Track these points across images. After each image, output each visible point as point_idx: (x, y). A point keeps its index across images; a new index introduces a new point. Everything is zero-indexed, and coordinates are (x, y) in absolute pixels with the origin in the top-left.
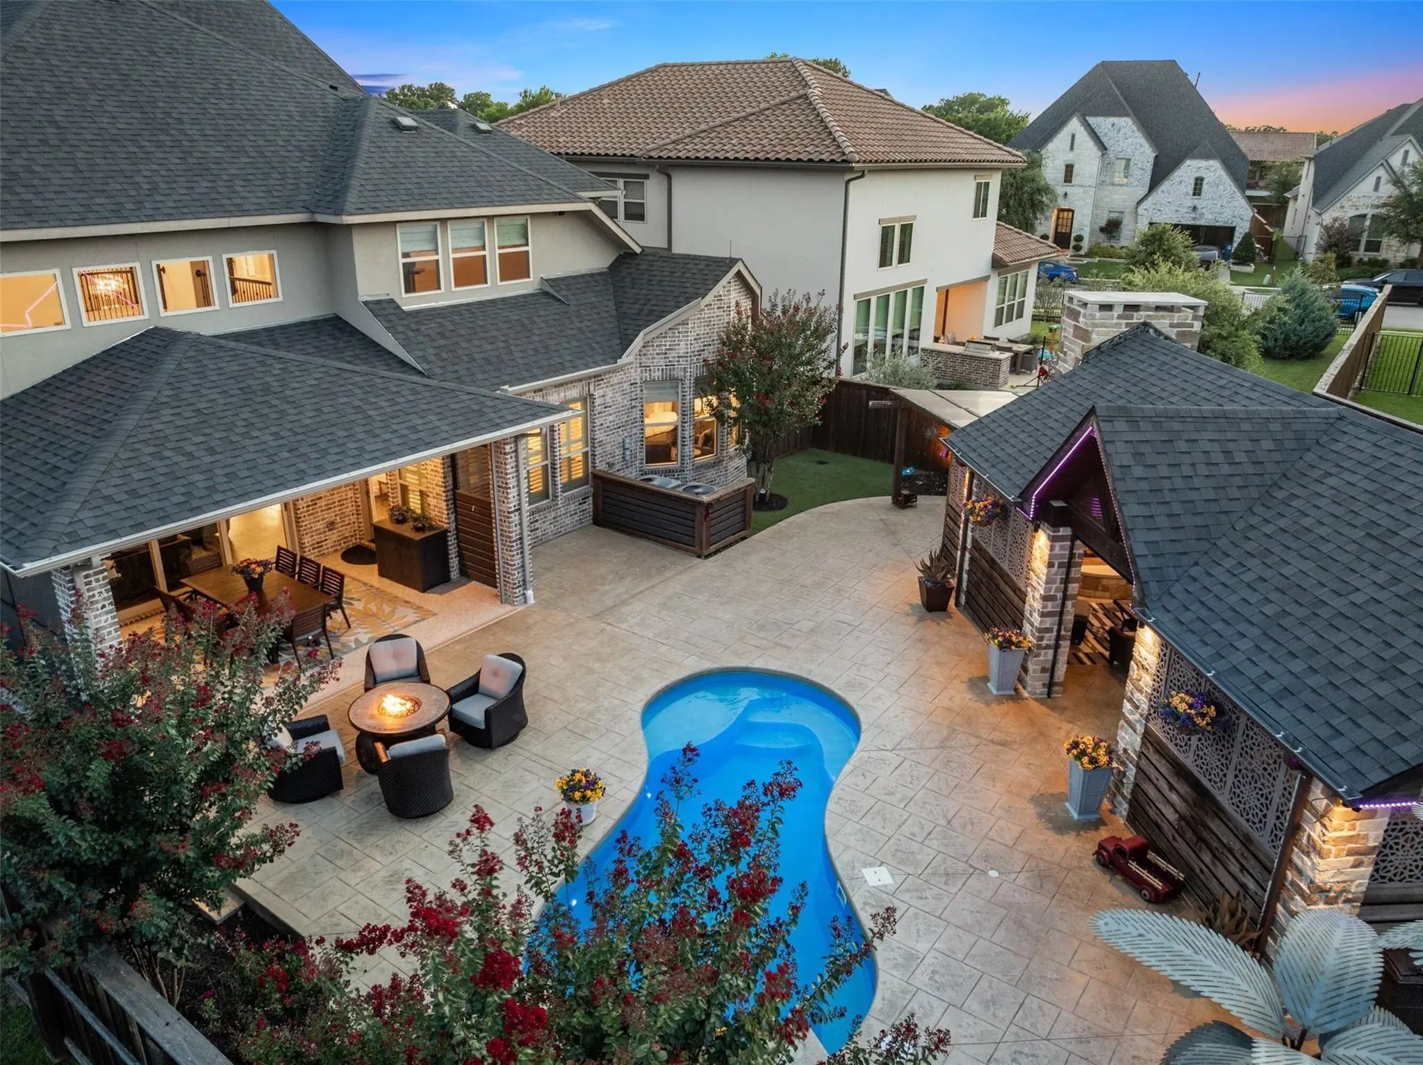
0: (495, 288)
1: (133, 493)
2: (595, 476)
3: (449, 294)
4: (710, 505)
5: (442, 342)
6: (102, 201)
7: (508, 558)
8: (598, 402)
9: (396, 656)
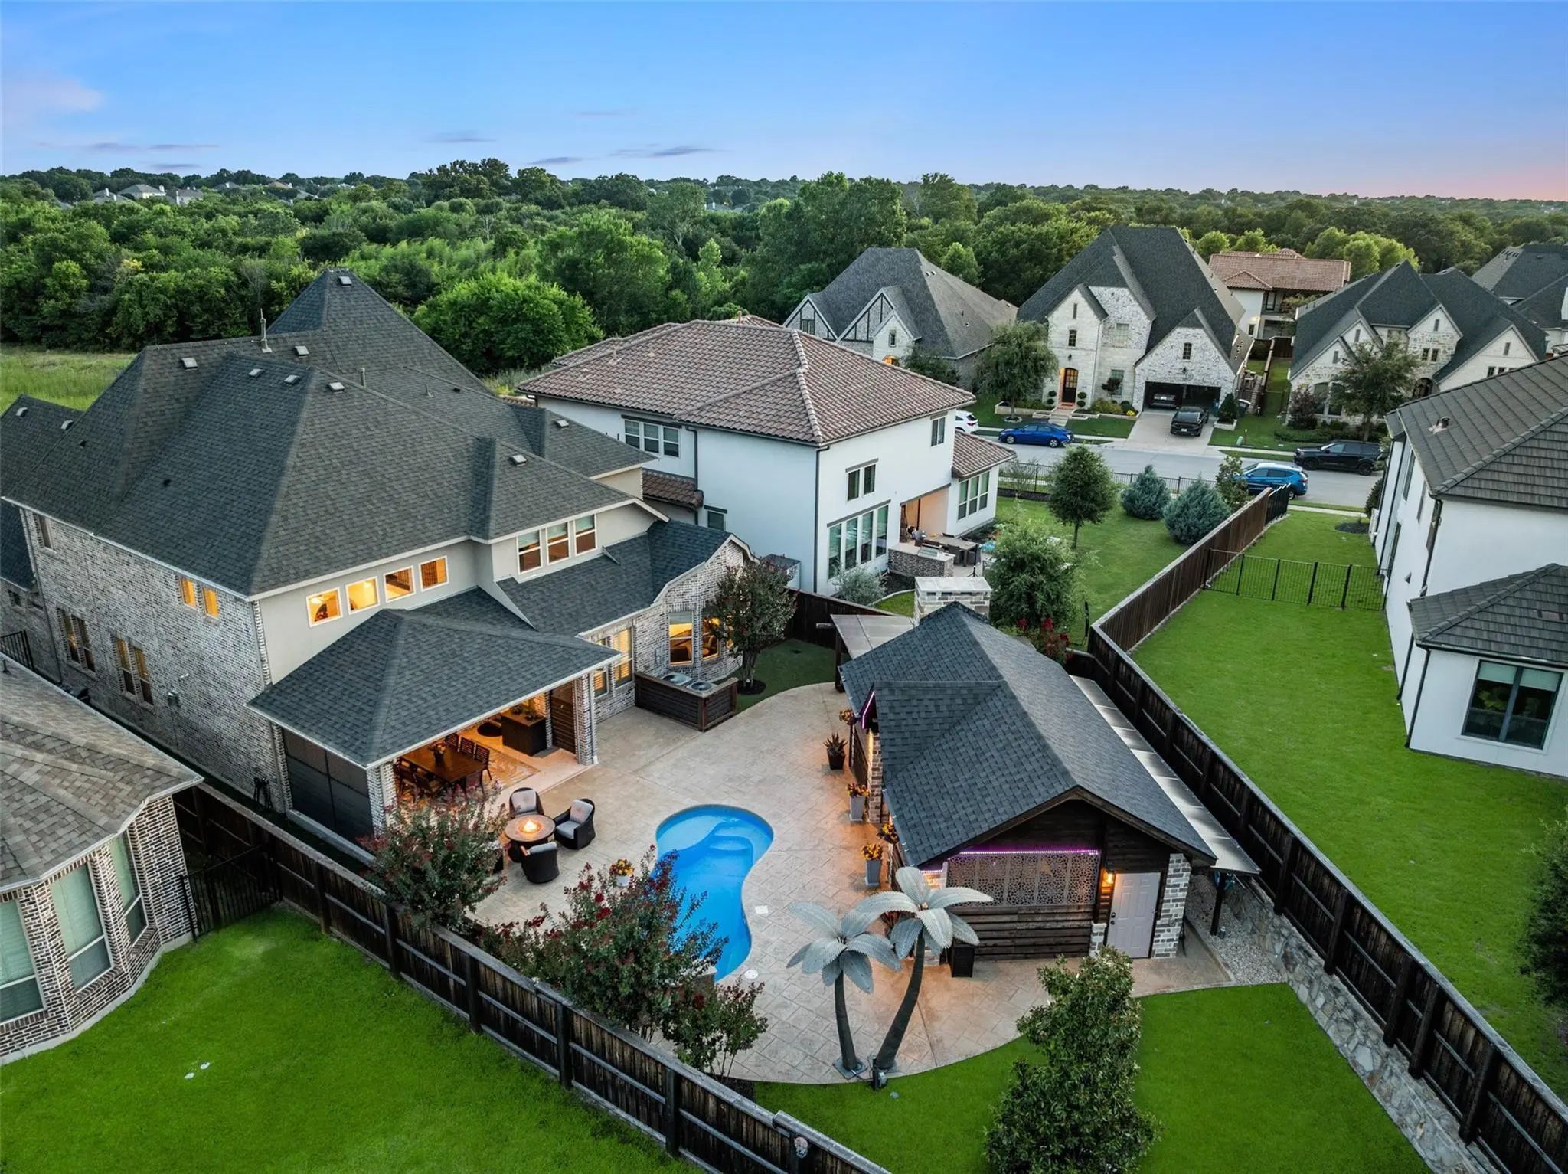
0: (575, 558)
1: (404, 724)
2: (637, 677)
3: (547, 567)
4: (707, 699)
5: (544, 605)
6: (361, 547)
7: (582, 737)
8: (638, 630)
9: (526, 799)
